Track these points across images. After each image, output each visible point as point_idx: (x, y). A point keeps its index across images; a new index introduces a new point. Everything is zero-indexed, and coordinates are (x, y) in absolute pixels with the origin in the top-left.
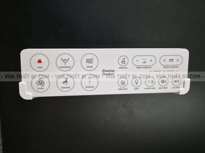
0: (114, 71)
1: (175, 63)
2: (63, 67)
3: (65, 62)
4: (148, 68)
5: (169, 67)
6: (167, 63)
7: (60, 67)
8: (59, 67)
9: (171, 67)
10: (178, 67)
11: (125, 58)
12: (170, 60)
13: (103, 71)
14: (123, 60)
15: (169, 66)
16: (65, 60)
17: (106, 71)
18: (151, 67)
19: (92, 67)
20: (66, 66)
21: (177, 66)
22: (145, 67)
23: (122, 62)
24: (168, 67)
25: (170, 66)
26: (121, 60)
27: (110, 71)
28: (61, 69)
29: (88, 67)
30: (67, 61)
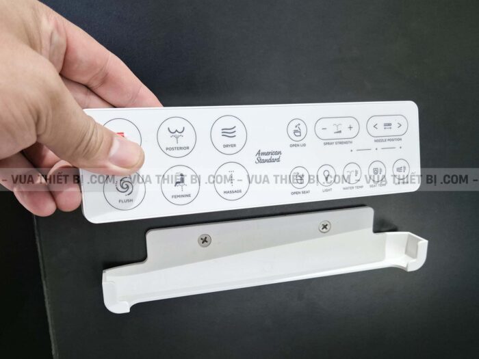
0: (280, 153)
1: (394, 131)
2: (172, 149)
3: (177, 138)
4: (346, 143)
5: (385, 141)
6: (381, 131)
7: (167, 149)
8: (164, 149)
9: (389, 140)
10: (400, 139)
11: (299, 124)
12: (385, 125)
13: (259, 153)
14: (297, 129)
15: (384, 138)
16: (177, 131)
17: (263, 154)
18: (351, 142)
19: (235, 145)
20: (179, 145)
21: (399, 137)
22: (341, 143)
23: (295, 131)
24: (382, 141)
25: (387, 138)
26: (292, 128)
27: (272, 153)
28: (168, 152)
29: (227, 146)
30: (180, 134)
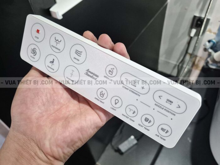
0: (98, 76)
1: (173, 107)
2: (54, 47)
3: (57, 43)
4: (136, 94)
5: (163, 109)
6: (163, 102)
7: (52, 46)
9: (165, 110)
10: (174, 115)
11: (114, 69)
12: (168, 100)
13: (88, 70)
14: (112, 70)
15: (163, 107)
16: (58, 40)
17: (90, 72)
18: (139, 96)
19: (79, 60)
20: (57, 47)
21: (174, 113)
22: (132, 92)
23: (110, 71)
24: (161, 107)
25: (165, 108)
26: (109, 68)
27: (94, 74)
28: (52, 47)
29: (75, 59)
30: (58, 42)
